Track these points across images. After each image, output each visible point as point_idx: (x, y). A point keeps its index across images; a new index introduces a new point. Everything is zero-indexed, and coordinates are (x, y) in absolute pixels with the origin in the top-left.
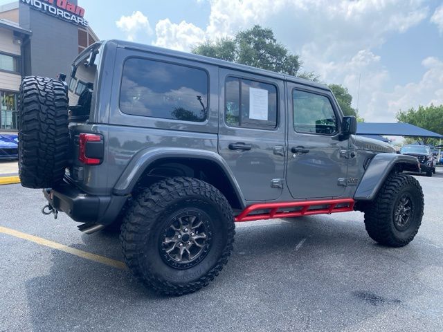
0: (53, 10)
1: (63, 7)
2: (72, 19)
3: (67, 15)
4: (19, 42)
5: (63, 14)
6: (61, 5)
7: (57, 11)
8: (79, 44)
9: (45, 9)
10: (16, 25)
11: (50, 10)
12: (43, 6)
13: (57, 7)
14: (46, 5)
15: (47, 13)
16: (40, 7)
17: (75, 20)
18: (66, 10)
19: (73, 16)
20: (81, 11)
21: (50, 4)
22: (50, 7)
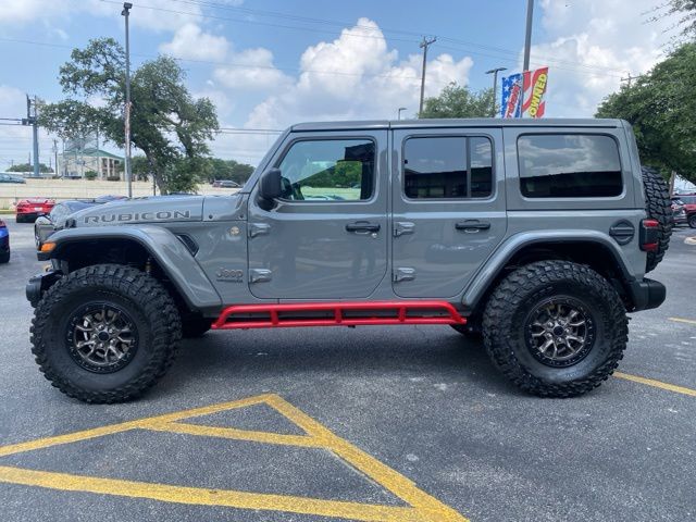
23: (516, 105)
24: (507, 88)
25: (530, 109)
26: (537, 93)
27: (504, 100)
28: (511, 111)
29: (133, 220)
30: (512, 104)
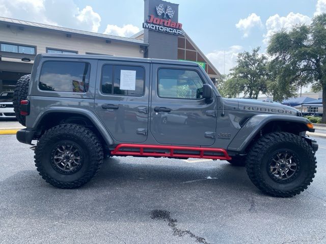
0: (162, 28)
1: (168, 25)
2: (174, 32)
3: (170, 30)
4: (143, 51)
5: (168, 30)
6: (167, 24)
7: (164, 29)
8: (178, 47)
9: (157, 29)
10: (142, 42)
11: (160, 29)
12: (156, 27)
13: (164, 26)
14: (157, 26)
15: (159, 31)
16: (154, 28)
17: (176, 32)
18: (170, 27)
19: (175, 30)
20: (180, 25)
21: (160, 25)
22: (160, 27)
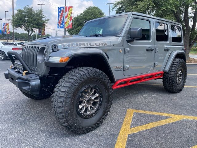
23: (63, 16)
24: (60, 11)
25: (67, 18)
26: (70, 13)
27: (58, 14)
28: (61, 17)
29: (86, 46)
30: (62, 16)
